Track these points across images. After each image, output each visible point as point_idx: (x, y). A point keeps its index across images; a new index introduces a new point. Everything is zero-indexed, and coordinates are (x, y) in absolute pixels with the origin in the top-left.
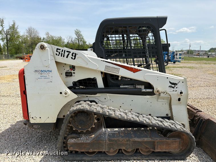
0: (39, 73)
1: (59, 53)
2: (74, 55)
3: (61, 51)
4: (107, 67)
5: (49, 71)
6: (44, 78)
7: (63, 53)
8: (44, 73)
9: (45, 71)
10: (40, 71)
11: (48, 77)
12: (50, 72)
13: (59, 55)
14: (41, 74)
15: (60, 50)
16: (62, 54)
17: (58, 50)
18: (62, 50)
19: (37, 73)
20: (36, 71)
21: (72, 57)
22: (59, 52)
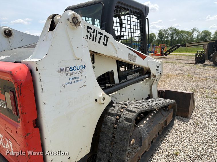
0: (66, 72)
1: (90, 35)
2: (106, 38)
3: (92, 31)
4: (130, 54)
5: (82, 67)
6: (75, 82)
7: (95, 34)
8: (75, 71)
9: (76, 68)
10: (68, 69)
11: (80, 78)
12: (84, 68)
13: (90, 39)
14: (71, 74)
15: (91, 29)
16: (93, 36)
17: (89, 30)
18: (94, 30)
19: (64, 74)
20: (62, 70)
21: (104, 42)
22: (90, 33)
